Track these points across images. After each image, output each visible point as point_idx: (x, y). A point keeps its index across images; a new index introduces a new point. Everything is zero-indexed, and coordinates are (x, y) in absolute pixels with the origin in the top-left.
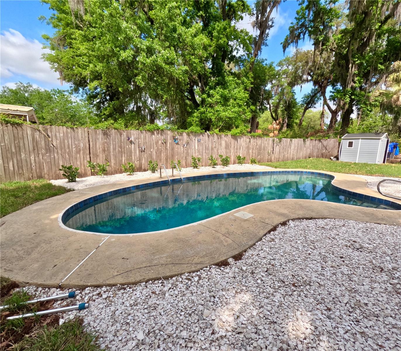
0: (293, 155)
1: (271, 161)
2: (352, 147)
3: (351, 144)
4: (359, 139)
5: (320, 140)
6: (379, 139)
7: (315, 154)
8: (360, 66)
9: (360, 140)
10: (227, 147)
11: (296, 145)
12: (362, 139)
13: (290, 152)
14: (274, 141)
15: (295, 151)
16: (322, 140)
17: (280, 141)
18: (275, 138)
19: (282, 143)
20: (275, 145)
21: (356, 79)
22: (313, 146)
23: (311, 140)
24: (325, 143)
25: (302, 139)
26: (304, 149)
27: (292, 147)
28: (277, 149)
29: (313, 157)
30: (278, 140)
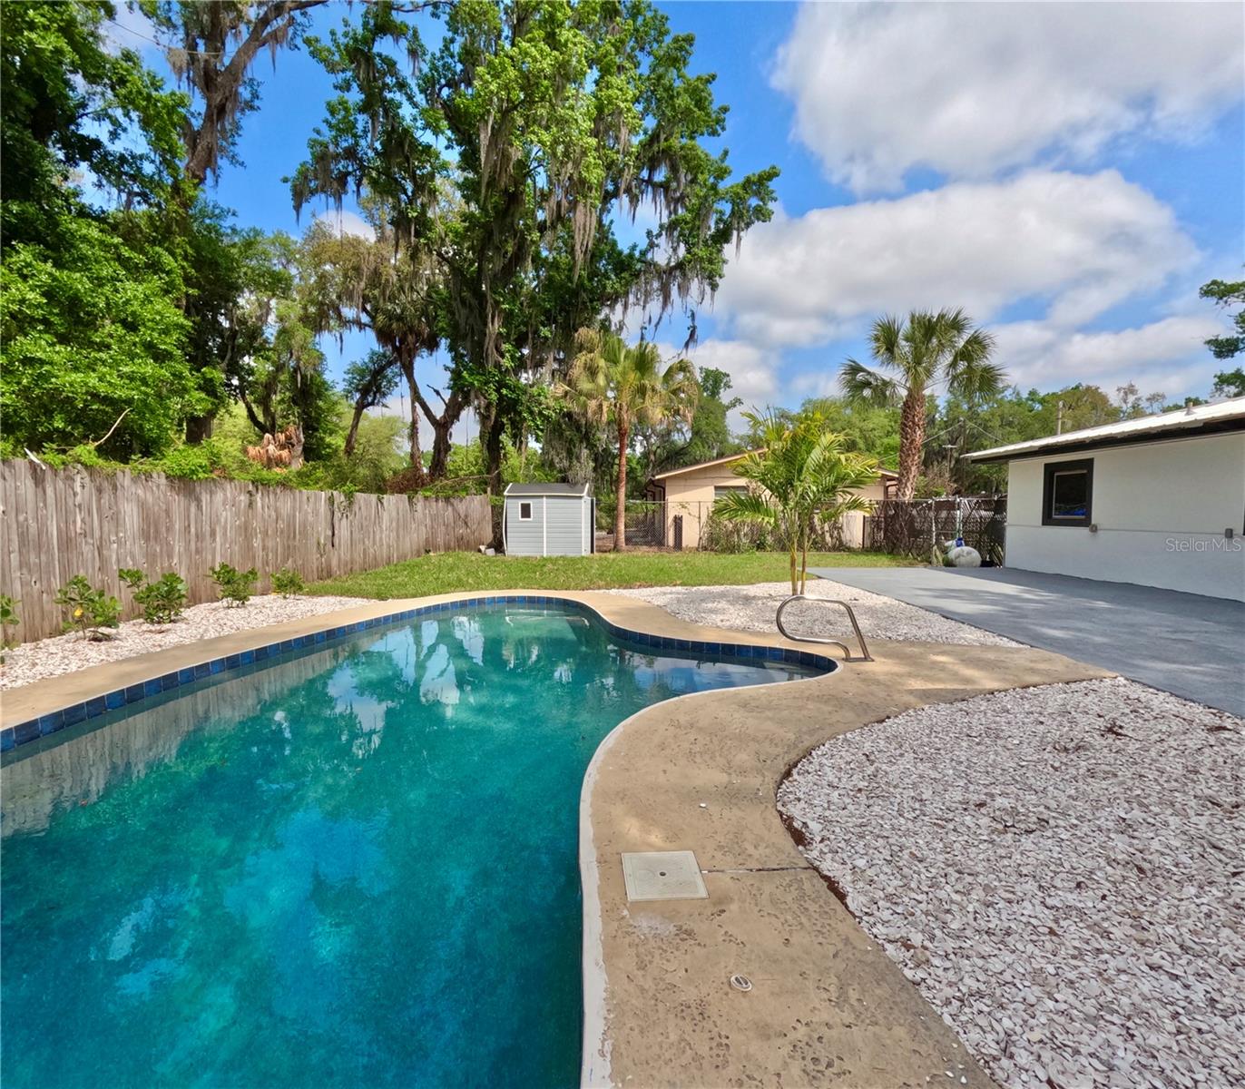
0: (389, 547)
1: (330, 575)
2: (529, 517)
3: (526, 511)
4: (542, 496)
5: (447, 499)
6: (581, 497)
7: (440, 540)
8: (508, 318)
9: (545, 499)
10: (152, 529)
11: (394, 514)
12: (547, 497)
13: (381, 539)
14: (331, 500)
15: (393, 535)
16: (452, 500)
17: (351, 503)
18: (335, 493)
19: (356, 508)
20: (338, 515)
21: (506, 347)
22: (434, 518)
23: (426, 498)
24: (461, 507)
25: (405, 497)
26: (413, 526)
27: (385, 516)
28: (343, 529)
29: (436, 549)
30: (342, 498)
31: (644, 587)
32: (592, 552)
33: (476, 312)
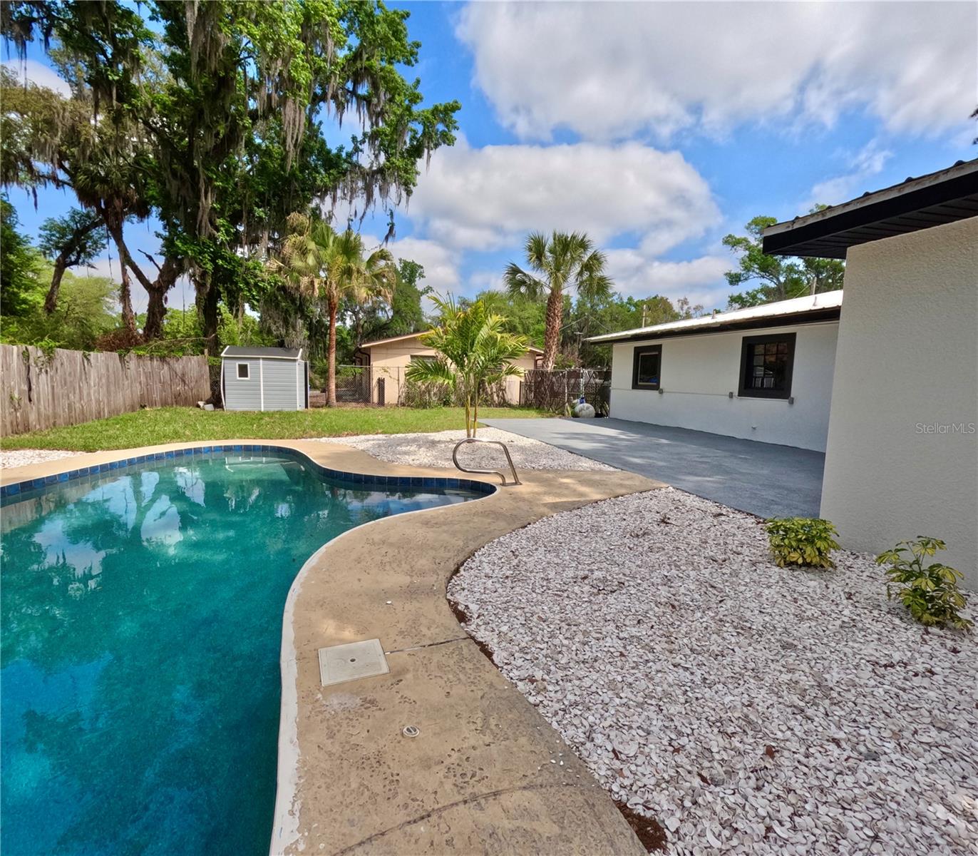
0: (98, 402)
1: (27, 429)
2: (247, 376)
3: (243, 371)
4: (259, 358)
5: (163, 359)
6: (295, 360)
7: (156, 396)
8: (222, 195)
9: (261, 361)
11: (103, 371)
12: (263, 359)
13: (89, 394)
14: (26, 356)
15: (103, 391)
16: (168, 359)
17: (51, 359)
18: (30, 348)
19: (57, 363)
20: (34, 370)
21: (220, 221)
22: (148, 376)
23: (139, 357)
24: (178, 366)
25: (116, 355)
26: (126, 383)
27: (93, 375)
28: (42, 384)
29: (152, 404)
30: (40, 353)
31: (351, 435)
32: (306, 407)
33: (188, 184)
